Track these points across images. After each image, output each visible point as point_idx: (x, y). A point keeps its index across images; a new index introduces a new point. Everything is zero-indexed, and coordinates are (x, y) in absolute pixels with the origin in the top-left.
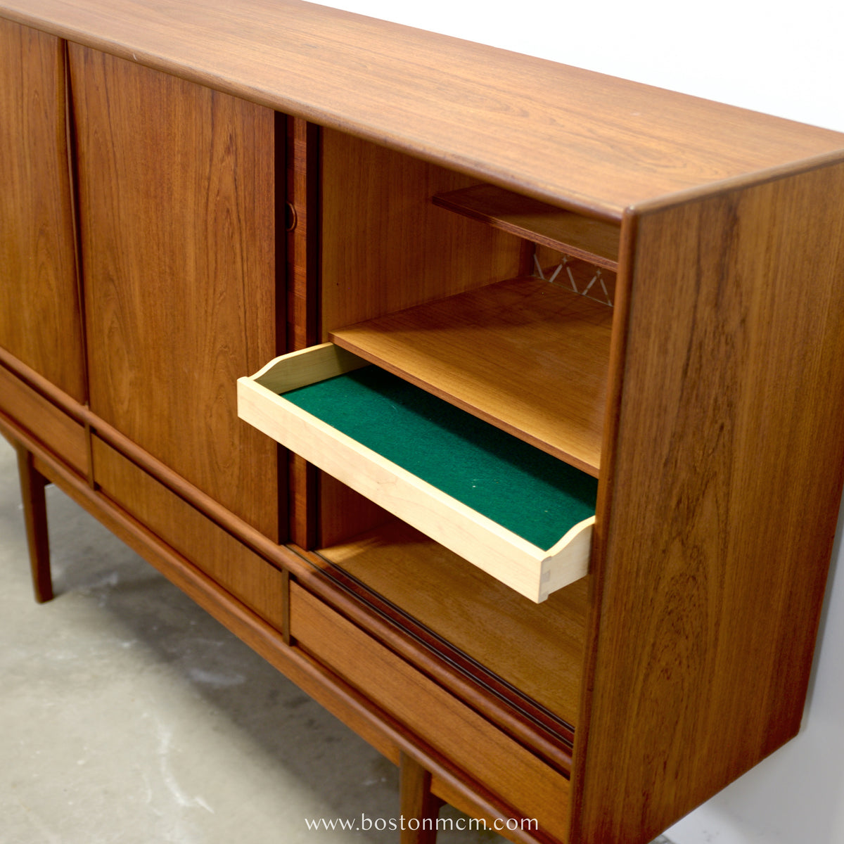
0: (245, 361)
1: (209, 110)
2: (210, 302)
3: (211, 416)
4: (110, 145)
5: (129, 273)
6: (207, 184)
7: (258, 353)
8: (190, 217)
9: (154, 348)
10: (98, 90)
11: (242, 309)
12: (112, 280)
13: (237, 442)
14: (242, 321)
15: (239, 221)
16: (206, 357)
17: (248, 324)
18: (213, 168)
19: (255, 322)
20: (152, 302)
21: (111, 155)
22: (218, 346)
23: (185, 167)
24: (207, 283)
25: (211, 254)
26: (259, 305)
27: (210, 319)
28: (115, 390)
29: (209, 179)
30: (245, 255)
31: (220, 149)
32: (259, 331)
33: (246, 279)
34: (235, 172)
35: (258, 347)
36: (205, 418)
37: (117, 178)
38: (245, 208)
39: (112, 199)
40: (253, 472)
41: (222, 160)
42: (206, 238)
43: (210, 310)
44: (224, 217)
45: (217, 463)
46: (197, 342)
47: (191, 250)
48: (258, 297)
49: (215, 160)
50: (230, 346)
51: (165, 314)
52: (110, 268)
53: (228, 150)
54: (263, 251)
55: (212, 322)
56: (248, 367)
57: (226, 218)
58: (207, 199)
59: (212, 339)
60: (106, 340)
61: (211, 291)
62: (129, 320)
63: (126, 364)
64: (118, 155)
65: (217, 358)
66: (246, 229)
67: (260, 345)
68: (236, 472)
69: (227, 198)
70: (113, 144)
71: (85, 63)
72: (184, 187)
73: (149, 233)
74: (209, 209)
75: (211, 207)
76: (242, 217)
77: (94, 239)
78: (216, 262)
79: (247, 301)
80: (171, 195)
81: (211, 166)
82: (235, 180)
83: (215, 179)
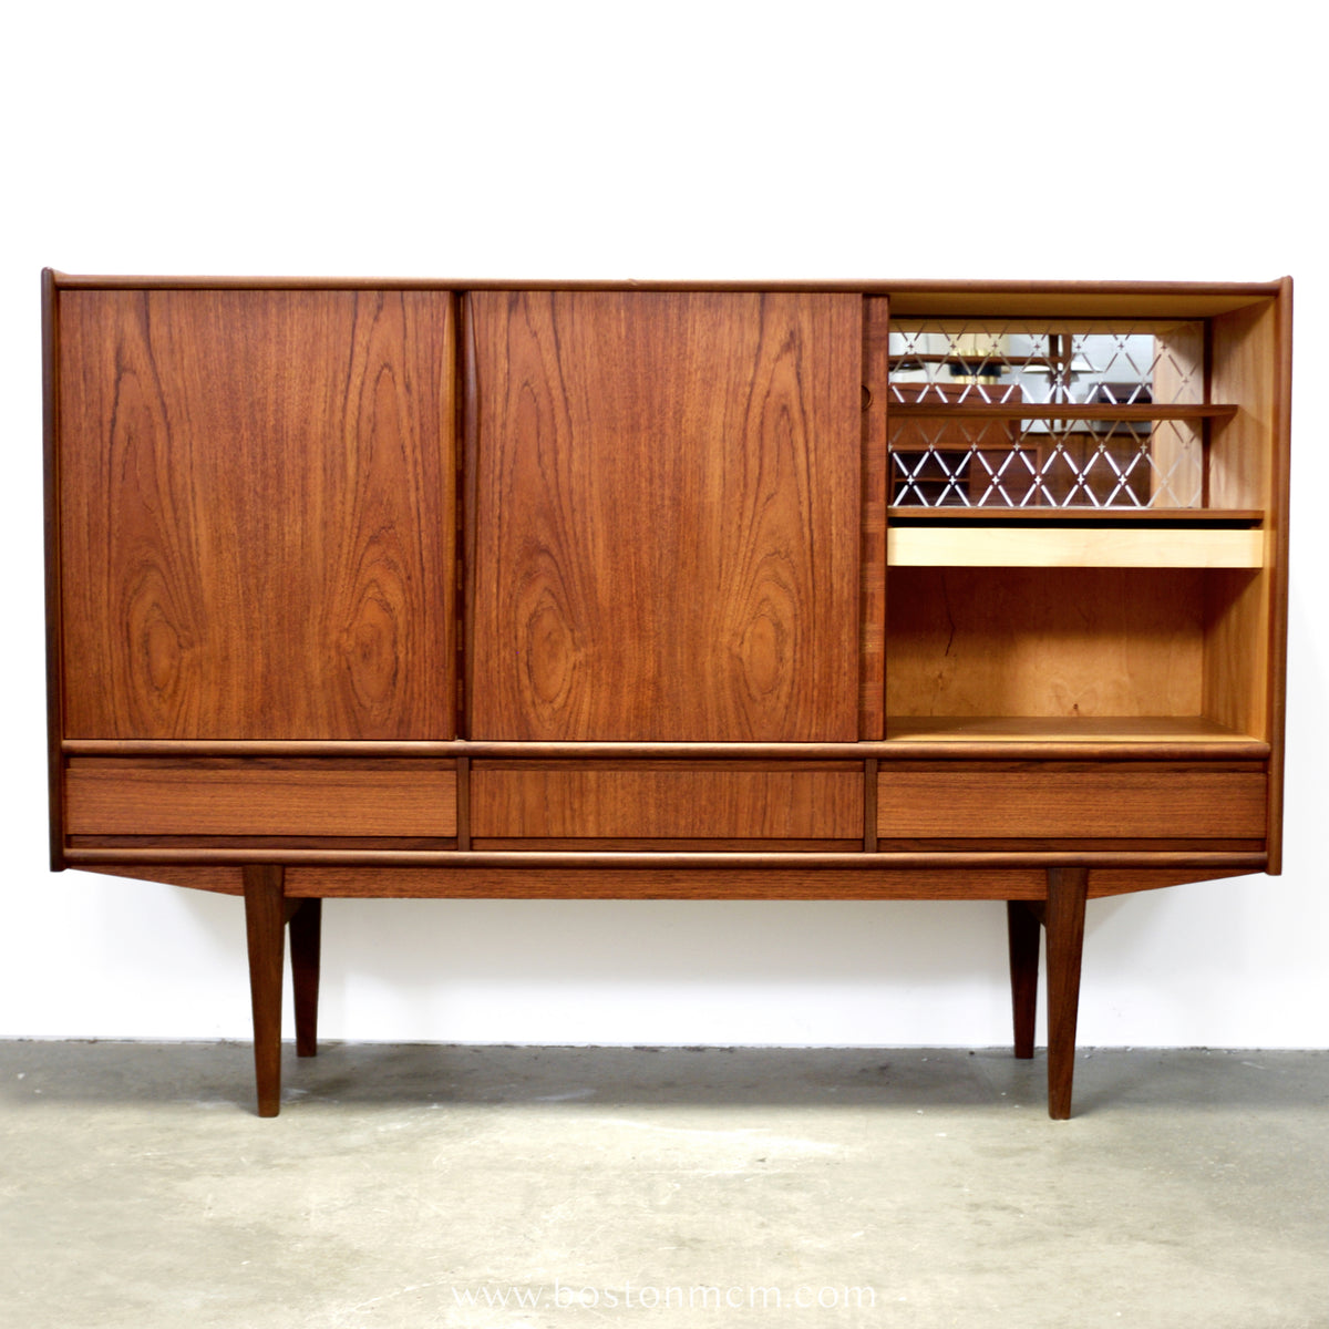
0: (808, 558)
1: (756, 315)
2: (748, 514)
3: (742, 643)
4: (557, 393)
5: (584, 531)
6: (748, 390)
7: (831, 541)
8: (715, 430)
9: (630, 605)
10: (535, 334)
11: (806, 503)
12: (546, 551)
13: (788, 653)
14: (805, 515)
15: (803, 412)
16: (737, 579)
17: (814, 516)
18: (760, 372)
19: (827, 510)
20: (632, 550)
21: (559, 404)
22: (759, 557)
23: (707, 384)
24: (744, 496)
25: (753, 463)
26: (833, 490)
27: (746, 533)
28: (536, 689)
29: (752, 385)
30: (812, 445)
31: (772, 348)
32: (834, 517)
33: (813, 470)
34: (798, 366)
35: (831, 534)
36: (730, 649)
37: (570, 426)
38: (815, 397)
39: (556, 453)
40: (816, 676)
41: (778, 359)
42: (744, 446)
43: (747, 522)
44: (776, 416)
45: (749, 695)
46: (721, 566)
47: (715, 467)
48: (833, 482)
49: (764, 361)
50: (782, 550)
51: (657, 555)
52: (541, 538)
53: (787, 347)
54: (842, 432)
55: (750, 534)
56: (812, 562)
57: (782, 415)
58: (749, 405)
59: (749, 554)
60: (522, 632)
61: (750, 502)
62: (579, 588)
63: (568, 644)
64: (573, 400)
65: (757, 572)
66: (815, 419)
67: (834, 532)
68: (785, 689)
69: (786, 395)
70: (564, 390)
71: (510, 311)
72: (707, 404)
73: (633, 472)
74: (751, 414)
75: (756, 411)
76: (809, 408)
77: (506, 515)
78: (761, 467)
79: (814, 491)
80: (681, 417)
81: (755, 371)
82: (798, 374)
83: (762, 382)
